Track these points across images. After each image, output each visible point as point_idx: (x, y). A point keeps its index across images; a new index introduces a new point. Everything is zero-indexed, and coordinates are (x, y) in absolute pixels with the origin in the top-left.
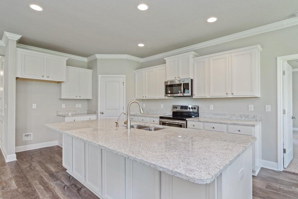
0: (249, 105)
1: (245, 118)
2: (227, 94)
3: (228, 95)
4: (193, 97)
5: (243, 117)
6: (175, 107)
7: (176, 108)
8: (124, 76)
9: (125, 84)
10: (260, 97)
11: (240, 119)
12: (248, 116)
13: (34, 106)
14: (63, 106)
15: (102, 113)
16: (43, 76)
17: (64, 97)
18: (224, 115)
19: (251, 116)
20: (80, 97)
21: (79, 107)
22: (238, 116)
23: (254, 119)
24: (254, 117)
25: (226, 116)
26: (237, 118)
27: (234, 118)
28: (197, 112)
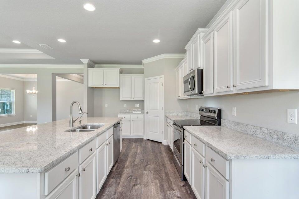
0: (288, 110)
3: (230, 89)
4: (204, 96)
5: (275, 136)
6: (202, 110)
8: (163, 76)
9: (163, 84)
11: (268, 138)
12: (283, 135)
13: (106, 105)
14: (125, 106)
15: (147, 113)
16: (103, 84)
17: (121, 98)
18: (246, 127)
19: (289, 137)
20: (134, 98)
21: (138, 107)
22: (266, 132)
23: (296, 146)
24: (296, 140)
25: (250, 129)
26: (264, 136)
27: (260, 136)
28: (216, 118)
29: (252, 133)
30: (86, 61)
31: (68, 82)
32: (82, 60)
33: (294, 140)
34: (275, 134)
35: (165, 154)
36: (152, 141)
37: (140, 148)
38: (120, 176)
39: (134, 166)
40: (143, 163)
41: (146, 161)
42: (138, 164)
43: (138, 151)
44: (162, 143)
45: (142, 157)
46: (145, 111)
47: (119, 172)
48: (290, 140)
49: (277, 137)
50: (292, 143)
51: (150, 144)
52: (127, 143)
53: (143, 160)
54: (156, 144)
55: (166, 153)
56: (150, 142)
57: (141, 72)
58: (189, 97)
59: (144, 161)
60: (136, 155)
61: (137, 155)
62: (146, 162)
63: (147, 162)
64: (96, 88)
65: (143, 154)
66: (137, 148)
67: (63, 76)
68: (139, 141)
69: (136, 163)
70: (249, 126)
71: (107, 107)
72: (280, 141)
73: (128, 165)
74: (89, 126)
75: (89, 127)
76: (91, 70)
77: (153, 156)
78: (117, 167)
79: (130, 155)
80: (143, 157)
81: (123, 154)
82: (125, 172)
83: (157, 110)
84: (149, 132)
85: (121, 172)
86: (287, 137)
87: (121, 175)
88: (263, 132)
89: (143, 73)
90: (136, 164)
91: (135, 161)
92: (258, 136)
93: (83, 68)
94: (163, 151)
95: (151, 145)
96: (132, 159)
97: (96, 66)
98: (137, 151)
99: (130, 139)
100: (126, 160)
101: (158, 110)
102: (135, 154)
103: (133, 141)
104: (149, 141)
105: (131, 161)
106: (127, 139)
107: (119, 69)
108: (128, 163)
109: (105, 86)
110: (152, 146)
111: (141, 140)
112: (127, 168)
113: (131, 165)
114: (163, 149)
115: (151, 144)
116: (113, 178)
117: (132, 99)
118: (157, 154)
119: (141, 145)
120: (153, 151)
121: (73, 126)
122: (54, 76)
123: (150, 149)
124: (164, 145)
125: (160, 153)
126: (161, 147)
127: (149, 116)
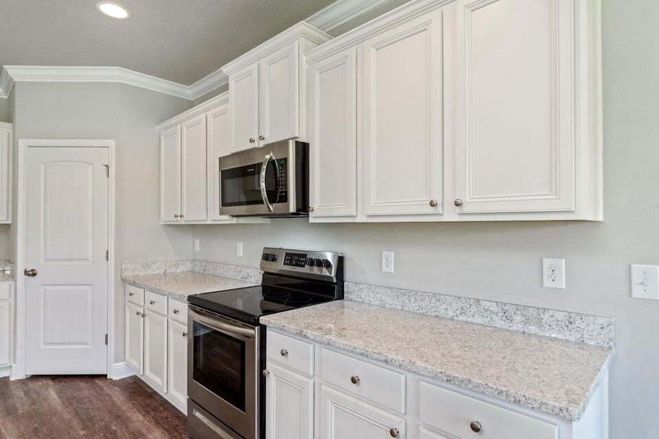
0: (545, 260)
1: (527, 322)
2: (432, 204)
3: (439, 209)
4: (311, 220)
5: (518, 318)
6: (269, 257)
7: (274, 259)
8: (112, 143)
9: (112, 171)
10: (601, 219)
11: (500, 323)
12: (539, 315)
15: (33, 274)
18: (433, 301)
19: (556, 318)
22: (494, 308)
23: (571, 335)
24: (571, 323)
25: (444, 306)
26: (488, 319)
27: (478, 320)
28: (335, 281)
29: (451, 313)
33: (567, 323)
34: (519, 312)
35: (141, 417)
36: (54, 378)
44: (106, 376)
46: (22, 266)
48: (557, 324)
49: (523, 319)
50: (562, 330)
51: (52, 393)
54: (82, 384)
55: (139, 411)
56: (50, 382)
58: (235, 221)
70: (442, 297)
72: (532, 327)
83: (83, 260)
84: (43, 347)
86: (550, 318)
88: (486, 311)
92: (471, 320)
94: (124, 408)
95: (60, 397)
101: (87, 260)
104: (44, 381)
110: (69, 402)
114: (119, 397)
115: (58, 393)
118: (107, 428)
120: (83, 421)
123: (67, 416)
124: (119, 380)
125: (118, 416)
126: (108, 391)
127: (42, 287)
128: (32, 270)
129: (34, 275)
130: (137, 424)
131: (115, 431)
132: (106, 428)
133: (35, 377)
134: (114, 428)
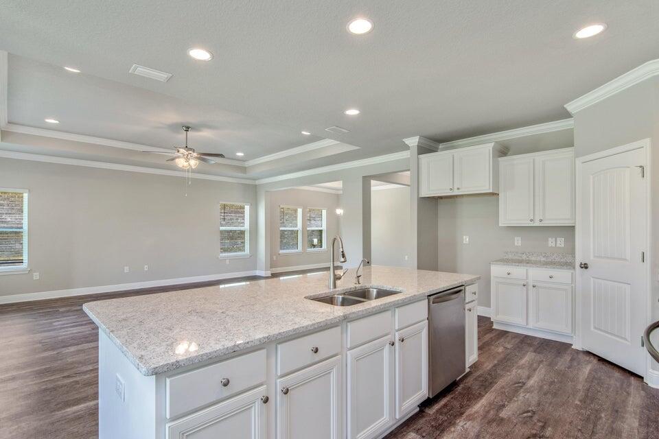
9: (647, 170)
13: (466, 239)
14: (518, 242)
15: (585, 266)
16: (451, 189)
17: (503, 222)
20: (541, 221)
21: (558, 245)
30: (413, 142)
31: (397, 189)
32: (408, 141)
35: (637, 424)
37: (543, 370)
38: (438, 432)
39: (494, 420)
40: (525, 423)
41: (539, 421)
42: (509, 419)
43: (531, 382)
44: (642, 378)
45: (534, 402)
46: (579, 260)
47: (443, 422)
51: (587, 368)
52: (509, 346)
53: (534, 413)
55: (640, 420)
56: (595, 361)
57: (566, 141)
59: (536, 417)
60: (516, 391)
61: (522, 390)
62: (541, 424)
63: (543, 427)
64: (441, 198)
65: (545, 394)
66: (535, 370)
67: (385, 177)
68: (554, 349)
69: (504, 414)
71: (468, 242)
73: (476, 412)
74: (375, 290)
75: (374, 292)
76: (425, 158)
77: (579, 413)
78: (445, 405)
79: (501, 383)
80: (539, 404)
81: (479, 376)
82: (459, 428)
83: (622, 259)
85: (445, 424)
87: (443, 431)
89: (571, 145)
90: (502, 419)
91: (504, 406)
93: (409, 156)
94: (630, 409)
95: (590, 373)
96: (499, 398)
97: (440, 147)
98: (529, 378)
99: (526, 336)
100: (480, 396)
101: (626, 260)
102: (519, 385)
103: (530, 345)
104: (592, 358)
105: (490, 404)
106: (517, 335)
107: (493, 144)
108: (479, 407)
109: (456, 192)
110: (592, 379)
111: (562, 348)
112: (471, 418)
113: (485, 417)
115: (592, 370)
116: (417, 431)
117: (537, 224)
119: (551, 365)
120: (587, 396)
121: (335, 286)
122: (366, 180)
123: (580, 387)
124: (653, 388)
125: (617, 411)
126: (632, 390)
127: (592, 279)
128: (585, 264)
129: (586, 268)
130: (626, 426)
131: (601, 418)
132: (597, 411)
133: (589, 353)
134: (603, 415)
